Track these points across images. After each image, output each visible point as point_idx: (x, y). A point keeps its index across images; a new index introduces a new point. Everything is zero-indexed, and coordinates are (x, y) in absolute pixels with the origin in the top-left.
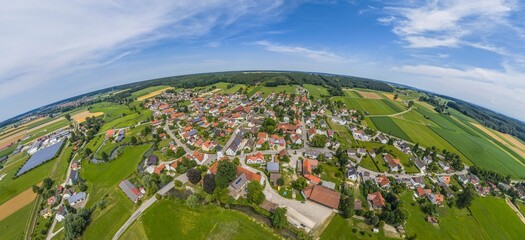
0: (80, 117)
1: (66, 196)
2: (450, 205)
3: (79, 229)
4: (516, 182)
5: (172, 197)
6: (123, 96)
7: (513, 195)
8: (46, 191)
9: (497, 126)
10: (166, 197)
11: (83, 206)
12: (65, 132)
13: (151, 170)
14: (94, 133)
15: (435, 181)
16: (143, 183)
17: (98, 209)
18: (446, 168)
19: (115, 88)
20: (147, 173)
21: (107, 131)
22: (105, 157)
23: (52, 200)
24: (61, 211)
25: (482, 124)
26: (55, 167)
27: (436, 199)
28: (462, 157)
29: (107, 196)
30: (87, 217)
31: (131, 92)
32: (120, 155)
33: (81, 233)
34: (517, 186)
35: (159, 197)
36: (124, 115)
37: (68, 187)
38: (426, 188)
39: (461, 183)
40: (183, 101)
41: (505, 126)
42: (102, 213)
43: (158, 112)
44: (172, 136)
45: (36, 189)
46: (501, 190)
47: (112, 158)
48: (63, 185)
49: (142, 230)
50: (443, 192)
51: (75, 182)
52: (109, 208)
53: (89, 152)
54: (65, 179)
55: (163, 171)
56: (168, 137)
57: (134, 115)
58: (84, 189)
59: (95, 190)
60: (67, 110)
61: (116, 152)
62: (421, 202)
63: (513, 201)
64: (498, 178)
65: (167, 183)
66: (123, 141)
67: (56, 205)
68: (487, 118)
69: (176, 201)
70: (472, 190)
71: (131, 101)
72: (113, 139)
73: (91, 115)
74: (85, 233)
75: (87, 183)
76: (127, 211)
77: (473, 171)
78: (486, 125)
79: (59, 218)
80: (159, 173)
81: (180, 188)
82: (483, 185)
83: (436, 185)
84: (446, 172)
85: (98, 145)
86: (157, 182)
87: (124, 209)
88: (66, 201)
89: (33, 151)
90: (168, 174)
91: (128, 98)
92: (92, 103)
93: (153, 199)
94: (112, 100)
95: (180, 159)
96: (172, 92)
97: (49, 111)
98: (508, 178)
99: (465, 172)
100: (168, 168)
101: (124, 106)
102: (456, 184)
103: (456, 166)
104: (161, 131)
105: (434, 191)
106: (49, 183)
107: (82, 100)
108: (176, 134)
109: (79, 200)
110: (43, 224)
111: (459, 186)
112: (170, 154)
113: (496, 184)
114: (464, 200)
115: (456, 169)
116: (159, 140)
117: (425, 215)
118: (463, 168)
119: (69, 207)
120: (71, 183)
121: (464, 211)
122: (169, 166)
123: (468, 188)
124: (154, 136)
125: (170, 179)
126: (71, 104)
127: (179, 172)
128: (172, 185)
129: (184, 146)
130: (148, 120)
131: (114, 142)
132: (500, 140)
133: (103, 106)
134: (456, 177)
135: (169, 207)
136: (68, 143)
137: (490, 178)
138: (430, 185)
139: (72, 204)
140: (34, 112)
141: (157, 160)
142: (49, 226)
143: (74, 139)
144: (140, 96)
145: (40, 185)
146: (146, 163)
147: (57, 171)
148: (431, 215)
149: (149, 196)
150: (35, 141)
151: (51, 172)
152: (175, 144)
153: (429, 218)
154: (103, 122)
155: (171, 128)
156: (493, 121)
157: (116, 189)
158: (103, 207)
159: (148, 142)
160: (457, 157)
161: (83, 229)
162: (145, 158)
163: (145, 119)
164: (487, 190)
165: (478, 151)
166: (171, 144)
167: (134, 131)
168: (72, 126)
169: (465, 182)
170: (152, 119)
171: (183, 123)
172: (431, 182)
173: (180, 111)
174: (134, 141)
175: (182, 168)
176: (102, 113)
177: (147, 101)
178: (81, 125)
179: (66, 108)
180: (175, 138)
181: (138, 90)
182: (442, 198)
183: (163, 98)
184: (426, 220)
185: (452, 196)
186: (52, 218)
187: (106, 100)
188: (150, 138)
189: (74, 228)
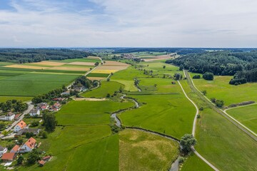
2: (44, 137)
4: (70, 86)
7: (75, 94)
9: (31, 59)
15: (12, 136)
18: (12, 118)
25: (17, 63)
27: (28, 146)
28: (18, 99)
34: (72, 87)
38: (10, 148)
39: (36, 117)
41: (37, 56)
46: (66, 97)
50: (29, 136)
62: (19, 163)
63: (78, 97)
64: (58, 92)
68: (18, 56)
70: (48, 114)
77: (37, 101)
78: (21, 62)
82: (52, 104)
83: (16, 137)
84: (15, 120)
98: (64, 87)
99: (31, 107)
102: (32, 121)
103: (19, 108)
105: (21, 143)
111: (36, 120)
113: (60, 96)
114: (49, 124)
115: (22, 111)
117: (36, 165)
118: (27, 106)
121: (58, 129)
123: (44, 115)
132: (40, 68)
134: (27, 117)
137: (53, 96)
138: (11, 143)
148: (39, 159)
153: (42, 162)
156: (25, 56)
160: (14, 102)
164: (57, 104)
165: (28, 86)
169: (38, 113)
172: (9, 140)
182: (33, 140)
184: (41, 166)
185: (38, 131)
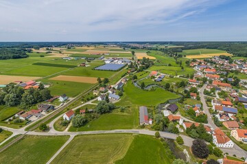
0: (140, 55)
1: (110, 92)
3: (103, 111)
5: (167, 145)
6: (175, 50)
8: (102, 83)
10: (162, 140)
11: (114, 102)
12: (128, 60)
13: (167, 113)
14: (144, 69)
16: (154, 117)
17: (119, 110)
19: (171, 43)
20: (162, 114)
21: (152, 71)
22: (143, 86)
23: (102, 89)
24: (102, 97)
26: (113, 75)
29: (129, 107)
30: (111, 109)
31: (183, 49)
32: (153, 90)
33: (102, 113)
35: (158, 136)
36: (170, 65)
37: (114, 88)
40: (237, 72)
42: (120, 113)
43: (200, 74)
44: (203, 101)
45: (99, 80)
47: (146, 89)
48: (112, 86)
49: (129, 143)
51: (119, 89)
52: (124, 114)
53: (135, 77)
54: (115, 83)
55: (175, 121)
56: (198, 99)
57: (177, 68)
58: (121, 95)
59: (125, 99)
60: (134, 48)
61: (151, 86)
65: (171, 131)
66: (160, 83)
67: (102, 92)
69: (168, 151)
71: (180, 56)
72: (154, 78)
73: (147, 57)
74: (103, 115)
75: (124, 93)
76: (132, 125)
79: (99, 99)
80: (171, 120)
81: (179, 146)
85: (143, 77)
86: (164, 125)
87: (131, 122)
88: (108, 94)
89: (108, 62)
90: (178, 126)
91: (178, 53)
92: (151, 49)
93: (153, 133)
94: (165, 51)
95: (197, 124)
96: (227, 58)
97: (124, 46)
100: (181, 122)
101: (173, 59)
104: (194, 91)
106: (107, 81)
107: (145, 45)
108: (209, 101)
109: (114, 98)
110: (91, 96)
112: (191, 114)
116: (188, 96)
119: (107, 98)
120: (116, 88)
122: (183, 122)
124: (186, 91)
125: (176, 132)
126: (137, 45)
127: (188, 132)
128: (174, 136)
129: (210, 117)
130: (188, 77)
131: (153, 80)
133: (158, 54)
135: (159, 149)
136: (127, 67)
139: (110, 98)
140: (116, 43)
141: (176, 110)
142: (92, 98)
143: (131, 66)
144: (189, 54)
145: (102, 79)
146: (166, 106)
147: (114, 78)
149: (152, 128)
150: (111, 58)
151: (111, 76)
152: (201, 109)
154: (153, 64)
155: (206, 93)
157: (137, 108)
158: (122, 111)
159: (177, 93)
161: (105, 112)
162: (168, 102)
163: (186, 75)
166: (198, 106)
167: (171, 79)
168: (133, 59)
170: (192, 77)
171: (223, 94)
173: (226, 81)
174: (167, 86)
175: (193, 132)
176: (154, 58)
177: (194, 60)
178: (139, 60)
179: (133, 47)
180: (204, 103)
181: (190, 48)
183: (212, 63)
186: (96, 97)
187: (161, 50)
188: (181, 91)
189: (102, 108)
